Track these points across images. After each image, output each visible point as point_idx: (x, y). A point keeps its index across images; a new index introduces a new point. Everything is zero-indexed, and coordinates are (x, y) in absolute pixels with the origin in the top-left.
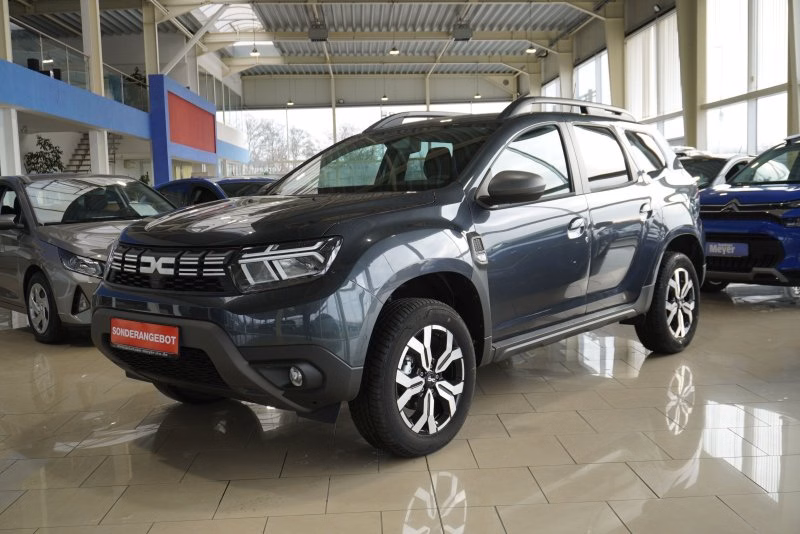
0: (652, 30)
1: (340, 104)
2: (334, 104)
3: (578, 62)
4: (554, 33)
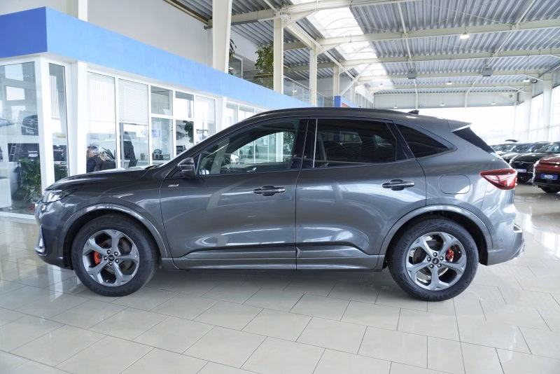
2: (417, 107)
3: (555, 85)
4: (542, 70)
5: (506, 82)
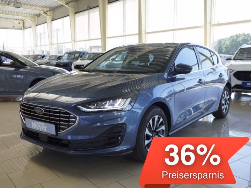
0: (86, 12)
4: (45, 9)
5: (20, 13)
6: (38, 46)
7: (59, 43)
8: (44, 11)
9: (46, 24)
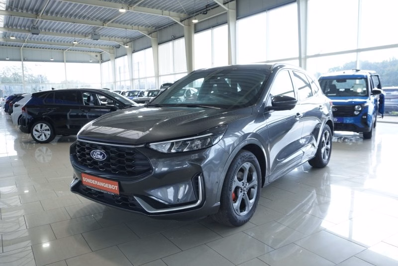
0: (170, 44)
1: (24, 60)
2: (22, 59)
3: (134, 52)
4: (125, 40)
6: (118, 82)
7: (140, 77)
8: (124, 42)
9: (126, 57)
